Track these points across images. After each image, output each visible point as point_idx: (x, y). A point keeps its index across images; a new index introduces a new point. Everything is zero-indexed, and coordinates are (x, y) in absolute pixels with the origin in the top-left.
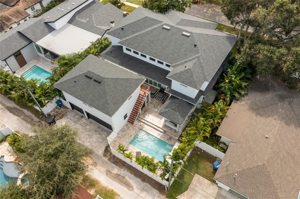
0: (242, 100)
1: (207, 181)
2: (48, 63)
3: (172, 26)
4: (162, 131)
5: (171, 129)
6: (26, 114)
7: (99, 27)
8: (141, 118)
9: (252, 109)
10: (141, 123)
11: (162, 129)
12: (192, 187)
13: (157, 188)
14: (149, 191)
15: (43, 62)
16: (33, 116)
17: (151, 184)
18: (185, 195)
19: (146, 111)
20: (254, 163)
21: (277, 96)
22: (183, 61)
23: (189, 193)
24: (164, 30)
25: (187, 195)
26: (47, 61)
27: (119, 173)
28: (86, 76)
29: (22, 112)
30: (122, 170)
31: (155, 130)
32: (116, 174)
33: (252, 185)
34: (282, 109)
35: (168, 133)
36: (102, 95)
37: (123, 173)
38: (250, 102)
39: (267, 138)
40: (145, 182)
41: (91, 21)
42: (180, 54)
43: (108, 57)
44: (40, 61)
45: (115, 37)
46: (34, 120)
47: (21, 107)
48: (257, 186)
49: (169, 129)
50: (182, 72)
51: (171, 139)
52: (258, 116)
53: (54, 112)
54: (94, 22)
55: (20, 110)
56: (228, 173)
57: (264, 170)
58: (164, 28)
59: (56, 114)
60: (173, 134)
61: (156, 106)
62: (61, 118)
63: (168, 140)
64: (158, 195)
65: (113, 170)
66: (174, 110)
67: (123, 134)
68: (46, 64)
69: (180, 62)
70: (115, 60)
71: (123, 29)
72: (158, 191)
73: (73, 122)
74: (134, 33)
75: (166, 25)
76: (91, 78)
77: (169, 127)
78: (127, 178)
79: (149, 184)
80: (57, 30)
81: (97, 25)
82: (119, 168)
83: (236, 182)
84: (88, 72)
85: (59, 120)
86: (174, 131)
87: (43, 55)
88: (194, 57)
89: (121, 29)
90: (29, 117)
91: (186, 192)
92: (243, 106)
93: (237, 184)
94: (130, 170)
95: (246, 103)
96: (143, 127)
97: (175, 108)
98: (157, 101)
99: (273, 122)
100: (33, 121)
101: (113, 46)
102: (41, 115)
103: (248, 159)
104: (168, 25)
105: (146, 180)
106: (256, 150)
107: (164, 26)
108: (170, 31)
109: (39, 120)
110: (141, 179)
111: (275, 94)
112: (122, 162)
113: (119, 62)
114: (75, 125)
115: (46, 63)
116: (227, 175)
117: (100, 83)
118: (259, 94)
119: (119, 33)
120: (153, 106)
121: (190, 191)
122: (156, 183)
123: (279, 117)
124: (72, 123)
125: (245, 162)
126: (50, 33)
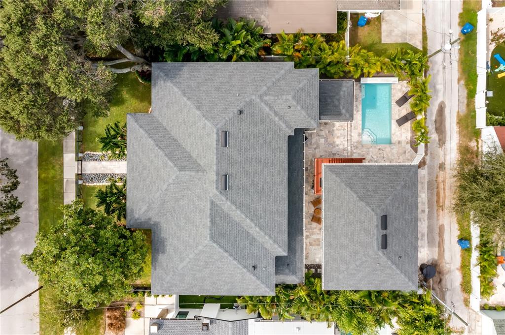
1: (384, 26)
12: (400, 40)
22: (276, 119)
23: (409, 39)
25: (412, 40)
27: (434, 130)
32: (437, 133)
37: (432, 126)
50: (302, 107)
61: (315, 146)
64: (431, 71)
65: (435, 140)
71: (254, 267)
76: (385, 236)
78: (434, 118)
88: (262, 104)
91: (410, 43)
96: (357, 142)
104: (218, 181)
108: (229, 173)
117: (385, 217)
121: (405, 39)
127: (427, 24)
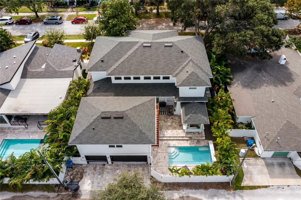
0: (233, 83)
2: (18, 130)
3: (151, 43)
4: (188, 138)
5: (194, 133)
6: (36, 196)
7: (63, 70)
8: (162, 137)
9: (245, 87)
10: (165, 141)
11: (187, 137)
12: (245, 170)
13: (222, 188)
14: (217, 195)
15: (11, 132)
16: (46, 193)
17: (215, 187)
18: (246, 179)
19: (161, 129)
20: (281, 124)
21: (254, 69)
22: (180, 68)
23: (247, 176)
24: (146, 48)
25: (247, 179)
26: (17, 129)
27: (181, 195)
28: (103, 118)
29: (27, 196)
30: (181, 191)
31: (181, 141)
32: (180, 197)
33: (291, 140)
34: (264, 78)
35: (193, 137)
36: (132, 128)
37: (184, 194)
38: (239, 82)
39: (273, 102)
40: (208, 189)
41: (50, 67)
42: (173, 63)
43: (98, 94)
44: (7, 133)
45: (99, 71)
46: (51, 197)
47: (22, 192)
48: (295, 139)
49: (192, 134)
50: (188, 77)
51: (200, 141)
52: (253, 89)
53: (68, 177)
54: (54, 67)
55: (24, 196)
56: (271, 140)
57: (291, 125)
58: (145, 47)
59: (72, 177)
60: (198, 136)
61: (166, 120)
62: (81, 178)
63: (198, 144)
64: (227, 193)
65: (173, 196)
66: (195, 113)
67: (156, 159)
68: (18, 133)
69: (178, 70)
70: (108, 93)
71: (102, 61)
72: (224, 190)
73: (99, 175)
74: (117, 61)
75: (145, 43)
76: (110, 118)
77: (191, 132)
78: (191, 195)
79: (213, 189)
80: (14, 89)
81: (60, 69)
82: (177, 191)
83: (280, 145)
84: (102, 113)
85: (81, 182)
86: (197, 133)
87: (8, 125)
88: (187, 61)
89: (101, 62)
90: (42, 197)
91: (244, 177)
92: (238, 87)
93: (282, 145)
94: (188, 187)
95: (238, 84)
96: (169, 144)
97: (196, 112)
98: (164, 116)
99: (267, 89)
100: (50, 199)
101: (95, 82)
102: (55, 187)
103: (274, 123)
104: (148, 43)
105: (208, 187)
106: (274, 114)
107: (144, 45)
108: (152, 48)
109: (56, 194)
110: (203, 189)
111: (252, 69)
112: (176, 185)
113: (113, 94)
114: (102, 177)
115: (17, 131)
116: (271, 143)
117: (122, 118)
118: (241, 73)
119: (101, 66)
120: (163, 122)
121: (247, 173)
122: (218, 184)
123: (267, 83)
124: (97, 177)
125: (275, 126)
126: (7, 96)
127: (262, 189)
